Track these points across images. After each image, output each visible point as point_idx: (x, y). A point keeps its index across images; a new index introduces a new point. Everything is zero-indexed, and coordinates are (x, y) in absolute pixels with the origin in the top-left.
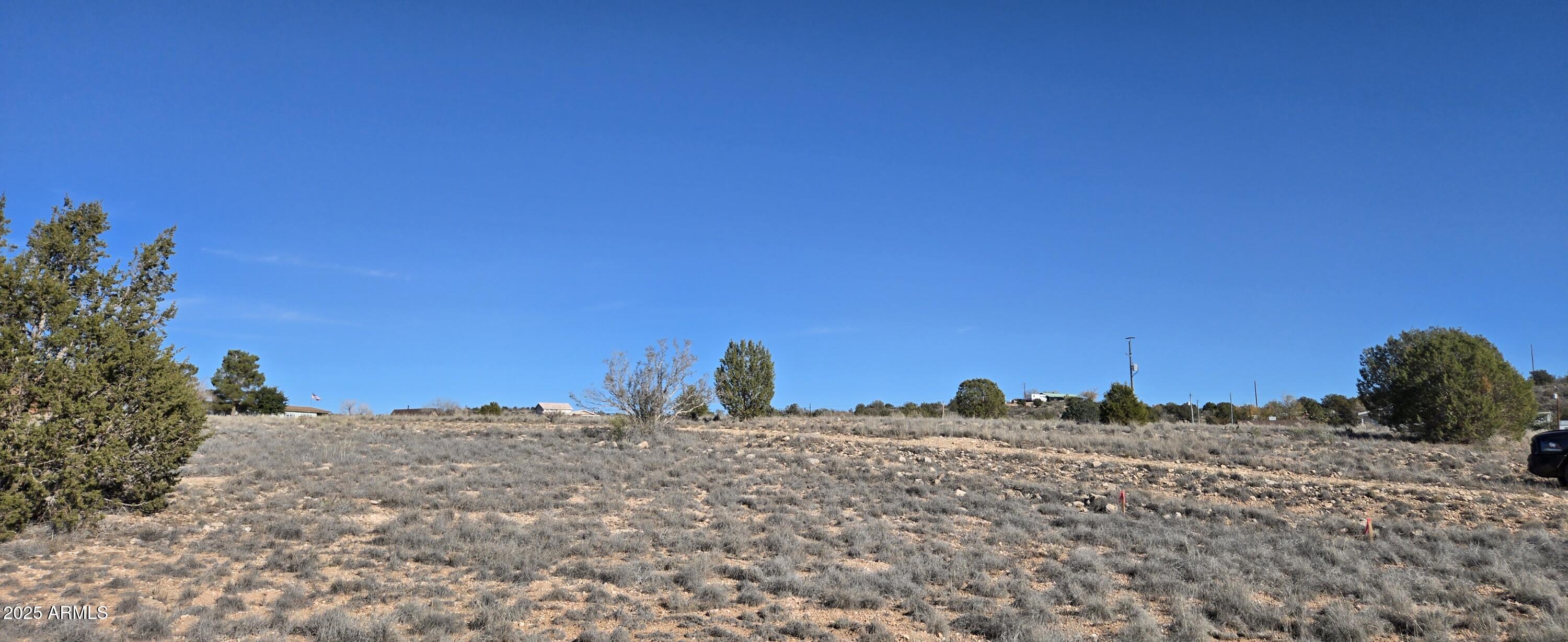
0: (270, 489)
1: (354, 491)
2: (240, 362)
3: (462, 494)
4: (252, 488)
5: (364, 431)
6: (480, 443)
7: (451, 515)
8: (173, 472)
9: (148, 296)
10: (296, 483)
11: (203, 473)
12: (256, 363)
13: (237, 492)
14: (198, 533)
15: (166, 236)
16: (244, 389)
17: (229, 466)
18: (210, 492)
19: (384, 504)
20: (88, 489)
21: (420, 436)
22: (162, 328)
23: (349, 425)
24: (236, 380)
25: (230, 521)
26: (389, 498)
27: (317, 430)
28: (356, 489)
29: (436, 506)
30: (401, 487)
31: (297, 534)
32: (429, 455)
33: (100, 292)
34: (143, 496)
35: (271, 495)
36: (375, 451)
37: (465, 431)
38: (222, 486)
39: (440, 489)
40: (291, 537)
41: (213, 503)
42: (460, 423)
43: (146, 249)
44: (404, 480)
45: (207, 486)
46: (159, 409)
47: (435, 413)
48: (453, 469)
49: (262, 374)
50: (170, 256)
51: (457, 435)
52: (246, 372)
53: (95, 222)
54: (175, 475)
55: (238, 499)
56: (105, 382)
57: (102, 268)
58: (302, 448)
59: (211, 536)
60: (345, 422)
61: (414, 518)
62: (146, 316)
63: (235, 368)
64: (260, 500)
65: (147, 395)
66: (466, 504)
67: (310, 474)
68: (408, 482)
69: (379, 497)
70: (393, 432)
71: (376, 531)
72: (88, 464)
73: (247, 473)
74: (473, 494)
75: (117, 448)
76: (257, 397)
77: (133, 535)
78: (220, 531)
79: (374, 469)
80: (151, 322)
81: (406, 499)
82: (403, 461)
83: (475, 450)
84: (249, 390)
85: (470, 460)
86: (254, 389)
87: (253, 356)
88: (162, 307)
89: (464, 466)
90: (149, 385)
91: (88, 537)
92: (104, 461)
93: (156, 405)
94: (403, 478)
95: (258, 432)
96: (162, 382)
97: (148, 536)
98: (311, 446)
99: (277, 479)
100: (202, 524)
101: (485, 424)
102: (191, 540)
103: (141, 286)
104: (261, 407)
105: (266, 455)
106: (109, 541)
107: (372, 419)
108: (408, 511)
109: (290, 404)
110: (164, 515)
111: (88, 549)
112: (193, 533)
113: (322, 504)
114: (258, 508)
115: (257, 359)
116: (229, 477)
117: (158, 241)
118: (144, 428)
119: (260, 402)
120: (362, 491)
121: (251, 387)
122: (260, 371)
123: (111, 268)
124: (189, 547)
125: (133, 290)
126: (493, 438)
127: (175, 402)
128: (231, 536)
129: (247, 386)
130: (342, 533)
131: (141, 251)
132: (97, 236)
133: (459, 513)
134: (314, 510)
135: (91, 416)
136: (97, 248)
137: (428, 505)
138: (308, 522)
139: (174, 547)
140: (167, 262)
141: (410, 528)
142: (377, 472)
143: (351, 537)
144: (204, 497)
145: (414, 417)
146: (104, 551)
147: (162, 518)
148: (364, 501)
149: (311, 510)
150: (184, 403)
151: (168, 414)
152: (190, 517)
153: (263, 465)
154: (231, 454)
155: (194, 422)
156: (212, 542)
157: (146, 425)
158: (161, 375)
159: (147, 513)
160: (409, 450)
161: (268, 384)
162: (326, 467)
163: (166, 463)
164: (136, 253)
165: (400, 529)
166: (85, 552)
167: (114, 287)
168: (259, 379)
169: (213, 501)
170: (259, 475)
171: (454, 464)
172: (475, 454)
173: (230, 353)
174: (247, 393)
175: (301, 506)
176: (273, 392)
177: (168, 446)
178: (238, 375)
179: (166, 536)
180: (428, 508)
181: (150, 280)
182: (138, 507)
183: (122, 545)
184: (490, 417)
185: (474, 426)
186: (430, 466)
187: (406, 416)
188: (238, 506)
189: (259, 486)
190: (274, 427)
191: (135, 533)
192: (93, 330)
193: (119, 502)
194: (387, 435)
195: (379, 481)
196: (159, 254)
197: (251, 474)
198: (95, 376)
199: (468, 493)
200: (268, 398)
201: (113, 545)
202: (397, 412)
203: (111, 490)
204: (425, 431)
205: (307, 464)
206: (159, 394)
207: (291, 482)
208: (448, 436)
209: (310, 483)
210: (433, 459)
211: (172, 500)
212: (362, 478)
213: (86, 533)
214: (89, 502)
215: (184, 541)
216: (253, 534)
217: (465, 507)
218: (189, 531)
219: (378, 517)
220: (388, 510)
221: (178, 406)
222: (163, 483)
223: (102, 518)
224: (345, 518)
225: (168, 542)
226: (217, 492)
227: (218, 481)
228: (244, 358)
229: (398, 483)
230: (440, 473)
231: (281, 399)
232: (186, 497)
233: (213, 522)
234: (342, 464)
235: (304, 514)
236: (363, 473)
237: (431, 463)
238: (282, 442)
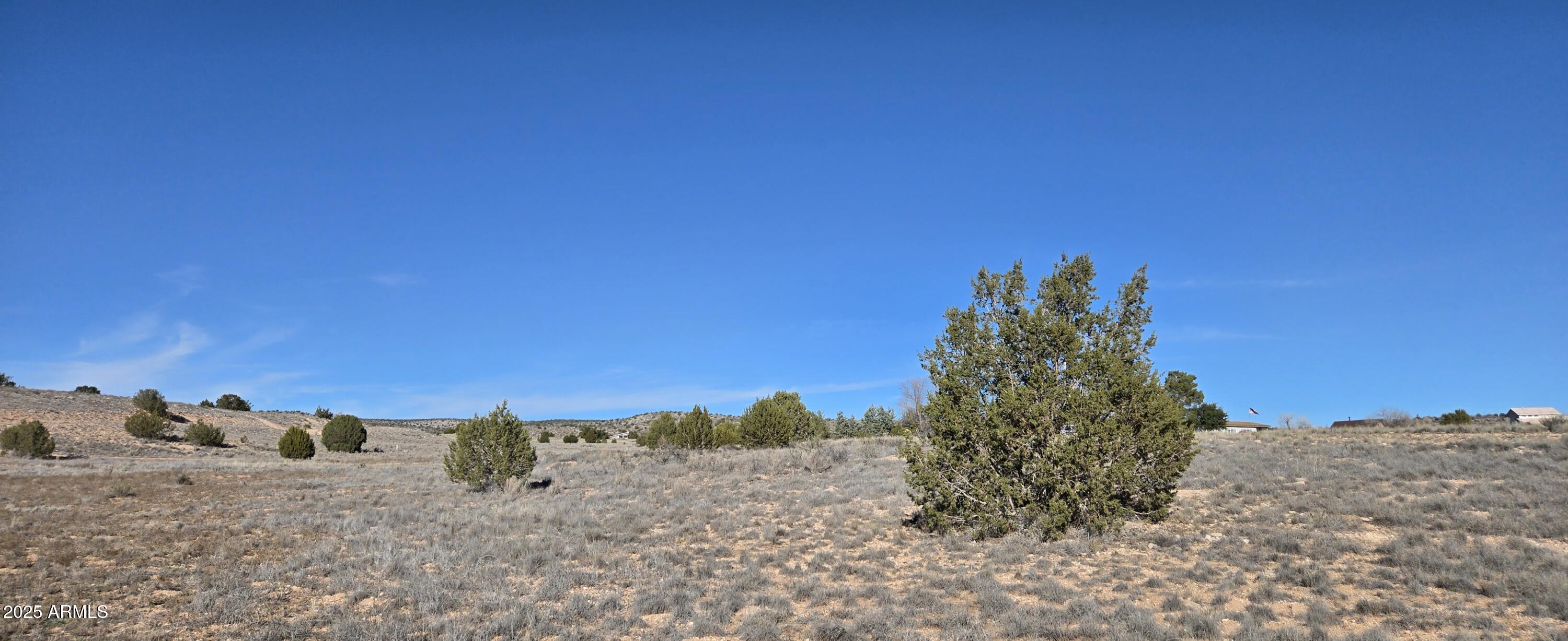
0: (1252, 502)
1: (1340, 508)
2: (1180, 382)
3: (1469, 514)
4: (1235, 501)
5: (1324, 445)
6: (1468, 457)
7: (1463, 538)
8: (1172, 484)
9: (1131, 328)
10: (1276, 497)
11: (1186, 485)
12: (1194, 381)
13: (1224, 505)
14: (1202, 542)
15: (1140, 275)
16: (1187, 407)
17: (1208, 479)
18: (1198, 504)
19: (1377, 521)
20: (1111, 499)
21: (1390, 450)
22: (1147, 356)
23: (1305, 439)
24: (1178, 399)
25: (1228, 532)
26: (1382, 516)
27: (1276, 444)
28: (1340, 504)
29: (1441, 527)
30: (1390, 504)
31: (1296, 549)
32: (1411, 471)
33: (1098, 329)
34: (1150, 506)
35: (1256, 508)
36: (1347, 466)
37: (1444, 443)
38: (1208, 498)
39: (1438, 507)
40: (1290, 551)
41: (1206, 514)
42: (1428, 435)
43: (1126, 288)
44: (1390, 497)
45: (1195, 498)
46: (1156, 427)
47: (1381, 424)
48: (1445, 486)
49: (1201, 392)
50: (1145, 291)
51: (1434, 448)
52: (1186, 391)
53: (1086, 271)
54: (1174, 487)
55: (1227, 512)
56: (1112, 406)
57: (1095, 308)
58: (1270, 464)
59: (1215, 545)
60: (1300, 437)
61: (1420, 539)
62: (1134, 346)
63: (1176, 388)
64: (1247, 513)
65: (1146, 416)
66: (1477, 526)
67: (1288, 488)
68: (1396, 499)
69: (1370, 514)
70: (1357, 445)
71: (1378, 551)
72: (1108, 477)
73: (1228, 486)
74: (1482, 515)
75: (1128, 463)
76: (1199, 414)
77: (1150, 540)
78: (1222, 542)
79: (1352, 485)
80: (1138, 351)
81: (1403, 516)
82: (1382, 476)
83: (1466, 464)
84: (1191, 407)
85: (1462, 476)
86: (1195, 406)
87: (1190, 376)
88: (1144, 338)
89: (1457, 483)
90: (1146, 407)
91: (1115, 540)
92: (1119, 474)
93: (1154, 424)
94: (1388, 494)
95: (1222, 447)
96: (1154, 403)
97: (1162, 542)
98: (1278, 460)
99: (1258, 493)
100: (1203, 533)
101: (1460, 435)
102: (1199, 548)
103: (1125, 320)
104: (1203, 423)
105: (1238, 469)
106: (1131, 544)
107: (1324, 432)
108: (1411, 531)
109: (1230, 419)
110: (1167, 524)
111: (1118, 550)
112: (1198, 541)
113: (1311, 520)
114: (1246, 520)
115: (1195, 378)
116: (1210, 490)
117: (1133, 280)
118: (1146, 445)
119: (1202, 419)
120: (1349, 508)
121: (1192, 405)
122: (1198, 389)
123: (1104, 308)
124: (1199, 554)
125: (1120, 325)
126: (1482, 451)
127: (1168, 421)
128: (1234, 546)
129: (1188, 403)
130: (1343, 550)
131: (1123, 290)
132: (1088, 282)
133: (1473, 536)
134: (1304, 525)
135: (1105, 436)
136: (1089, 293)
137: (1429, 526)
138: (1304, 537)
139: (1186, 554)
140: (1143, 297)
141: (1419, 549)
142: (1357, 488)
143: (1353, 555)
144: (1197, 508)
145: (1370, 429)
146: (1130, 554)
147: (1168, 527)
148: (1354, 517)
149: (1300, 524)
150: (1174, 422)
151: (1163, 432)
152: (1190, 526)
153: (1240, 479)
154: (1206, 469)
155: (1185, 439)
156: (1218, 551)
157: (1147, 442)
158: (1153, 398)
159: (1155, 521)
160: (1384, 464)
161: (1207, 401)
162: (1301, 481)
163: (1165, 477)
164: (1120, 292)
165: (1408, 550)
166: (1116, 553)
167: (1108, 323)
168: (1198, 396)
169: (1205, 512)
170: (1239, 488)
171: (1443, 480)
172: (1465, 470)
173: (1170, 375)
174: (1190, 410)
175: (1289, 521)
176: (1212, 408)
177: (1166, 460)
178: (1179, 394)
179: (1177, 543)
180: (1431, 529)
181: (1133, 314)
182: (1147, 516)
183: (1143, 549)
184: (1464, 426)
185: (1451, 438)
186: (1416, 483)
187: (1360, 429)
188: (1229, 518)
189: (1241, 499)
190: (1232, 442)
191: (1151, 539)
192: (1098, 362)
193: (1132, 511)
194: (1352, 449)
195: (1363, 495)
196: (1137, 291)
197: (1230, 489)
198: (1105, 400)
199: (1473, 513)
200: (1209, 415)
201: (1136, 548)
202: (1337, 424)
203: (1124, 498)
204: (1392, 444)
205: (1282, 478)
206: (1154, 414)
207: (1271, 496)
208: (1423, 448)
209: (1294, 500)
210: (1418, 474)
211: (1170, 510)
212: (1341, 493)
213: (1113, 537)
214: (1113, 511)
215: (1193, 548)
216: (1251, 546)
217: (1477, 529)
218: (1195, 540)
219: (1375, 536)
220: (1384, 529)
221: (1170, 425)
222: (1163, 495)
223: (1123, 524)
224: (1339, 535)
225: (1180, 549)
226: (1206, 504)
227: (1204, 493)
228: (1183, 378)
229: (1384, 500)
230: (1430, 490)
231: (1221, 415)
232: (1180, 508)
233: (1211, 532)
234: (1317, 479)
235: (1295, 528)
236: (1342, 488)
237: (1415, 478)
238: (1248, 457)
